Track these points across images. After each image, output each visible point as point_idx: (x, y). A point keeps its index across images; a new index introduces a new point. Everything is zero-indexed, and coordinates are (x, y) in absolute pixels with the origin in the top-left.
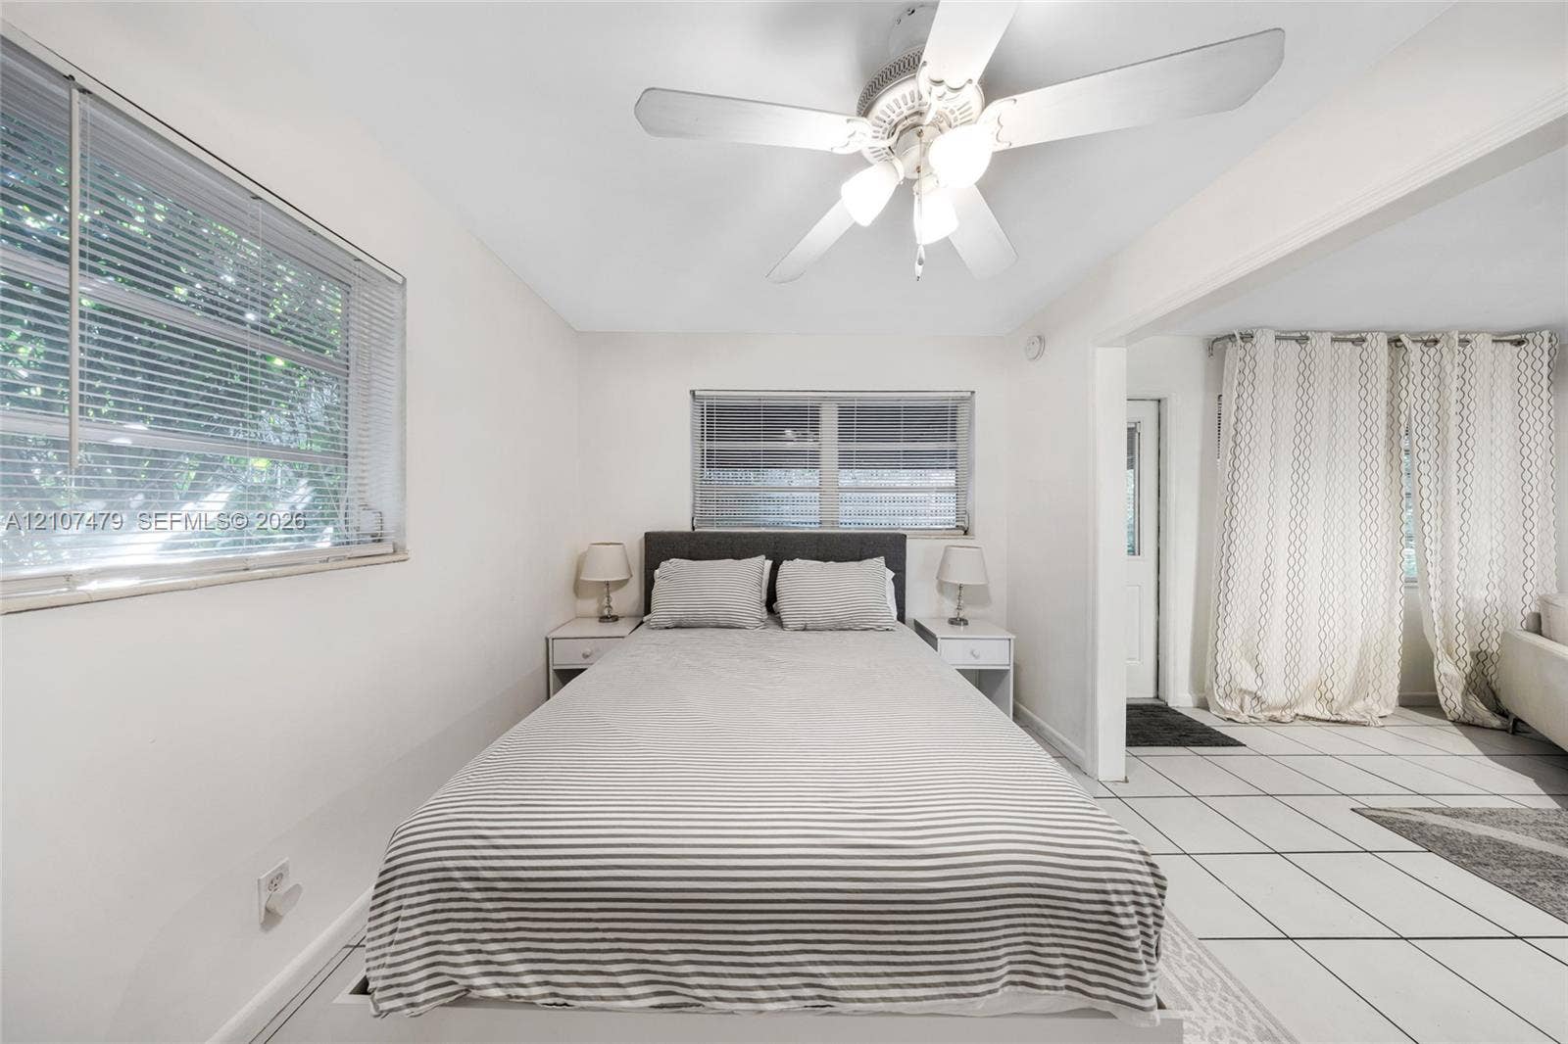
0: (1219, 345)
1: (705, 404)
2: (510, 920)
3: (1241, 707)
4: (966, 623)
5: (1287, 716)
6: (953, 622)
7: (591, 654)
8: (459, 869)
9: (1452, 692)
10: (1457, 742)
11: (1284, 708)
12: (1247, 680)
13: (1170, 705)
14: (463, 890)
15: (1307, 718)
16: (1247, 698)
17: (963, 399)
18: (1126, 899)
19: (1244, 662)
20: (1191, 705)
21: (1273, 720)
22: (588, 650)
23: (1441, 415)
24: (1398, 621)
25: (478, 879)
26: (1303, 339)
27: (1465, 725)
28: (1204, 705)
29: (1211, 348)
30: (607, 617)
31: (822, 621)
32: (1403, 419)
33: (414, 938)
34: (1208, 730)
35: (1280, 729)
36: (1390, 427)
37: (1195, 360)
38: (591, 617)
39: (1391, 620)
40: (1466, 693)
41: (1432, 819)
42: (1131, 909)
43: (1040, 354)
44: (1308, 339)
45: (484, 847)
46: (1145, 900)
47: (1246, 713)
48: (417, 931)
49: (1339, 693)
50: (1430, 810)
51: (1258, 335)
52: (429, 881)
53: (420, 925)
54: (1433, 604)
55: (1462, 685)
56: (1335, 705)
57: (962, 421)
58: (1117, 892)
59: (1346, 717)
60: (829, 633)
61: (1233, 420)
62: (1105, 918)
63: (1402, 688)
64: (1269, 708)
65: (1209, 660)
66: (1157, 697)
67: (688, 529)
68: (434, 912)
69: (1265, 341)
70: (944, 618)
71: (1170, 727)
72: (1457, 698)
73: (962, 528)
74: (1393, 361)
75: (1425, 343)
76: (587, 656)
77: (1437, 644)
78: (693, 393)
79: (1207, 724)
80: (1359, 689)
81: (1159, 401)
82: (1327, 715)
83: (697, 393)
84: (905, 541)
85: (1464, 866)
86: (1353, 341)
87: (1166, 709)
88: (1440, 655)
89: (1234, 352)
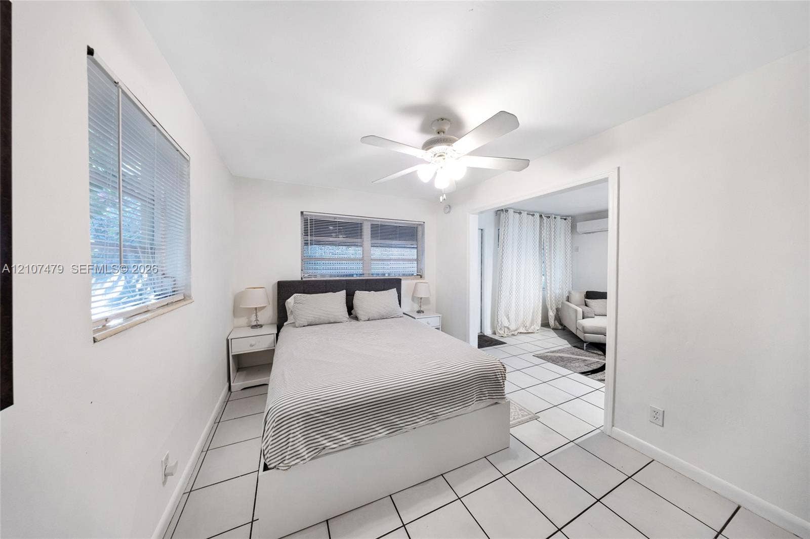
0: (499, 212)
1: (309, 218)
2: (336, 422)
3: (505, 333)
4: (423, 312)
5: (516, 332)
6: (419, 312)
7: (255, 344)
8: (312, 411)
9: (552, 322)
10: (553, 334)
11: (515, 331)
12: (506, 324)
13: (485, 334)
14: (316, 417)
15: (521, 333)
16: (506, 329)
17: (420, 225)
18: (499, 373)
19: (505, 317)
20: (490, 333)
21: (513, 335)
22: (253, 343)
23: (550, 238)
24: (541, 301)
25: (322, 412)
26: (520, 213)
27: (555, 329)
28: (494, 333)
29: (496, 213)
30: (256, 326)
31: (376, 316)
32: (542, 240)
33: (299, 438)
34: (496, 340)
35: (515, 337)
36: (539, 242)
37: (491, 217)
38: (244, 327)
39: (539, 301)
40: (555, 320)
41: (548, 354)
42: (500, 376)
43: (449, 212)
44: (521, 213)
45: (320, 402)
46: (503, 373)
47: (506, 333)
48: (300, 436)
49: (528, 324)
50: (548, 352)
51: (509, 210)
52: (301, 418)
53: (301, 433)
54: (548, 295)
55: (554, 317)
56: (527, 328)
57: (420, 233)
58: (498, 372)
59: (530, 331)
60: (378, 320)
61: (502, 238)
62: (496, 379)
63: (542, 321)
64: (511, 331)
65: (496, 318)
66: (481, 332)
67: (300, 279)
68: (305, 427)
69: (511, 212)
70: (415, 311)
71: (487, 341)
72: (553, 322)
73: (420, 275)
74: (540, 222)
75: (547, 217)
76: (253, 346)
77: (549, 307)
78: (302, 213)
79: (496, 339)
80: (532, 323)
81: (482, 230)
82: (525, 332)
83: (304, 213)
84: (401, 281)
85: (555, 364)
86: (532, 215)
87: (484, 336)
88: (550, 310)
89: (503, 215)
